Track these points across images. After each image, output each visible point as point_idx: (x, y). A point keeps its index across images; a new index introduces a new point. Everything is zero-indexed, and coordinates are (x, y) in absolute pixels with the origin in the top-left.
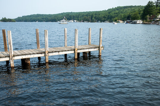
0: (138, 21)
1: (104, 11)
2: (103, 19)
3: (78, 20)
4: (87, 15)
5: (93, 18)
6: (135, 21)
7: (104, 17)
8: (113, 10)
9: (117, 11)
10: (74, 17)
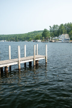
0: (38, 41)
1: (25, 34)
2: (23, 39)
3: (7, 40)
4: (13, 37)
5: (17, 39)
6: (37, 40)
7: (24, 38)
8: (31, 33)
9: (33, 34)
10: (4, 38)
